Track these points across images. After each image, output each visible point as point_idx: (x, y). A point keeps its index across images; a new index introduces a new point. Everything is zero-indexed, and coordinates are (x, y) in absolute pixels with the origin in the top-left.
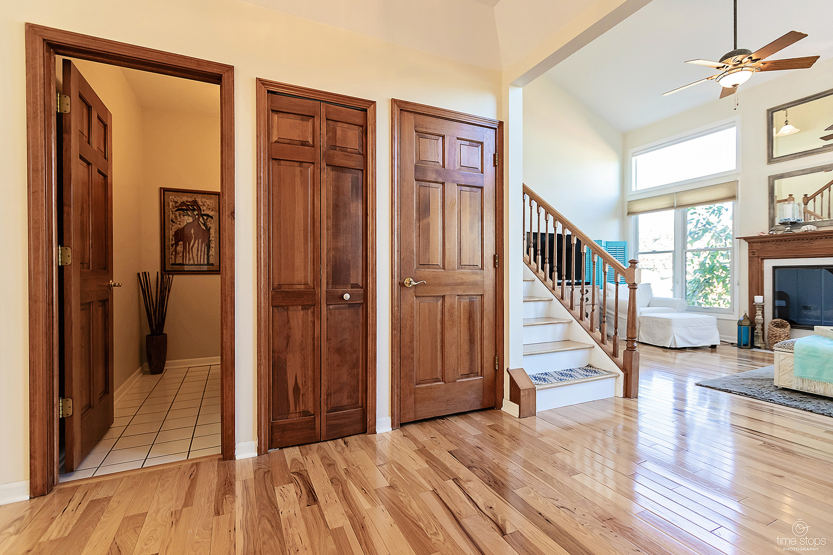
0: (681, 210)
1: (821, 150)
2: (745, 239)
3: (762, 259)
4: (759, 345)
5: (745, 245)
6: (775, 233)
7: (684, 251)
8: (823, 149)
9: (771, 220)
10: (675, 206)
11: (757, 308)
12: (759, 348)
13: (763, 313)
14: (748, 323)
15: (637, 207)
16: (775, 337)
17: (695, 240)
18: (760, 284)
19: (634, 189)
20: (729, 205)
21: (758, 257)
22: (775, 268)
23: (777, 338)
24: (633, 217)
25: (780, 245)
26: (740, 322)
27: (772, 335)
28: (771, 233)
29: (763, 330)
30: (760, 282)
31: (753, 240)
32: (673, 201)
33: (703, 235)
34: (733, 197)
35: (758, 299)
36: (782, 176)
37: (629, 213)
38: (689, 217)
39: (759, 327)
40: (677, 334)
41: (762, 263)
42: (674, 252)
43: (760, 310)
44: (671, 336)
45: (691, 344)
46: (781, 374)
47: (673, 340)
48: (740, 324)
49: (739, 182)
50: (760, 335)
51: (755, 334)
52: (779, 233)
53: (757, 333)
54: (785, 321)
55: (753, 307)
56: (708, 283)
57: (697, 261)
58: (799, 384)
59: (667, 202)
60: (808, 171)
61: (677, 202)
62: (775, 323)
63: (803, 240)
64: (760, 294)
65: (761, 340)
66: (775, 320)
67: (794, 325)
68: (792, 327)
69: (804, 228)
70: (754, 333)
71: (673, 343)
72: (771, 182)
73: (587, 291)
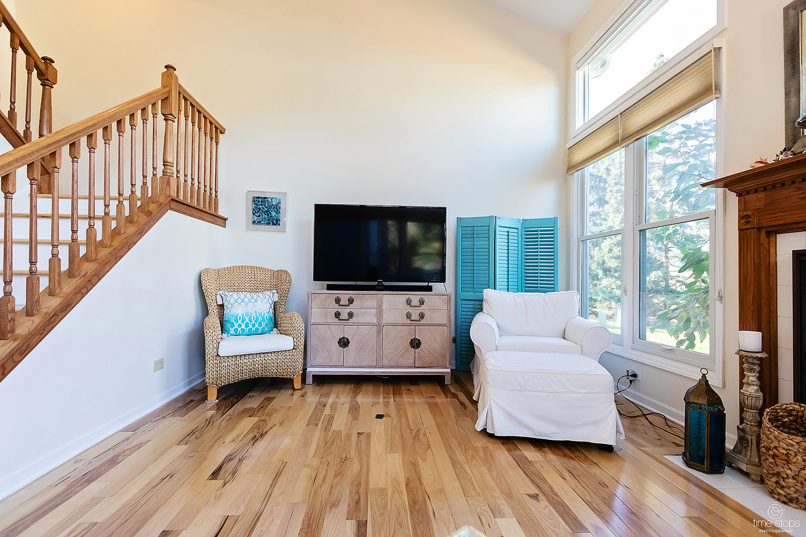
3: (771, 234)
7: (638, 228)
10: (620, 139)
15: (577, 156)
19: (578, 126)
21: (759, 229)
28: (781, 156)
32: (617, 133)
34: (707, 94)
37: (570, 169)
39: (749, 415)
48: (687, 400)
50: (751, 437)
53: (744, 431)
59: (611, 136)
61: (623, 130)
65: (752, 453)
73: (422, 302)
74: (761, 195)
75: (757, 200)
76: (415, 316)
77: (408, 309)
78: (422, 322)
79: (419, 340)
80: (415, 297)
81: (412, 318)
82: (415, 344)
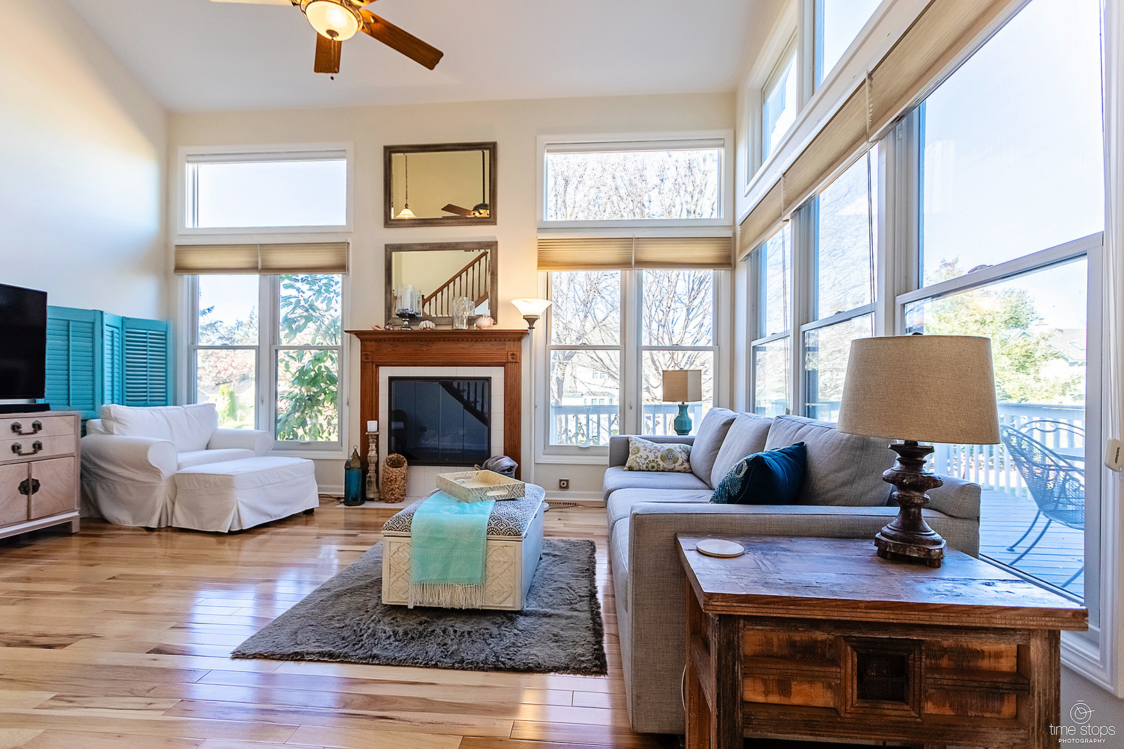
0: (270, 276)
1: (440, 221)
2: (358, 333)
3: (377, 366)
4: (372, 496)
5: (357, 343)
6: (391, 329)
7: (274, 348)
8: (442, 221)
9: (387, 310)
10: (260, 267)
11: (371, 440)
12: (372, 500)
13: (377, 446)
14: (357, 464)
15: (194, 260)
16: (390, 482)
17: (294, 332)
18: (374, 403)
19: (189, 225)
20: (338, 277)
21: (373, 363)
22: (391, 379)
23: (393, 482)
24: (187, 277)
25: (397, 347)
26: (348, 463)
27: (387, 479)
28: (387, 327)
29: (377, 471)
30: (374, 400)
31: (367, 336)
32: (256, 259)
33: (305, 325)
34: (342, 268)
35: (372, 426)
36: (401, 248)
37: (180, 269)
38: (284, 292)
39: (372, 467)
40: (242, 503)
41: (377, 372)
42: (258, 349)
43: (373, 442)
44: (232, 508)
45: (270, 516)
46: (392, 580)
47: (237, 517)
48: (348, 467)
49: (351, 245)
50: (373, 479)
51: (367, 479)
52: (396, 328)
53: (370, 477)
54: (402, 457)
55: (365, 438)
56: (312, 401)
57: (295, 366)
58: (417, 597)
59: (247, 259)
60: (428, 247)
61: (263, 261)
62: (390, 459)
63: (421, 341)
64: (374, 417)
65: (374, 488)
66: (391, 456)
67: (413, 461)
68: (409, 464)
69: (423, 324)
70: (366, 477)
71: (236, 522)
72: (388, 254)
73: (37, 427)
74: (373, 343)
75: (372, 346)
76: (27, 447)
77: (16, 439)
78: (40, 454)
79: (37, 481)
80: (26, 421)
81: (23, 450)
82: (29, 487)
